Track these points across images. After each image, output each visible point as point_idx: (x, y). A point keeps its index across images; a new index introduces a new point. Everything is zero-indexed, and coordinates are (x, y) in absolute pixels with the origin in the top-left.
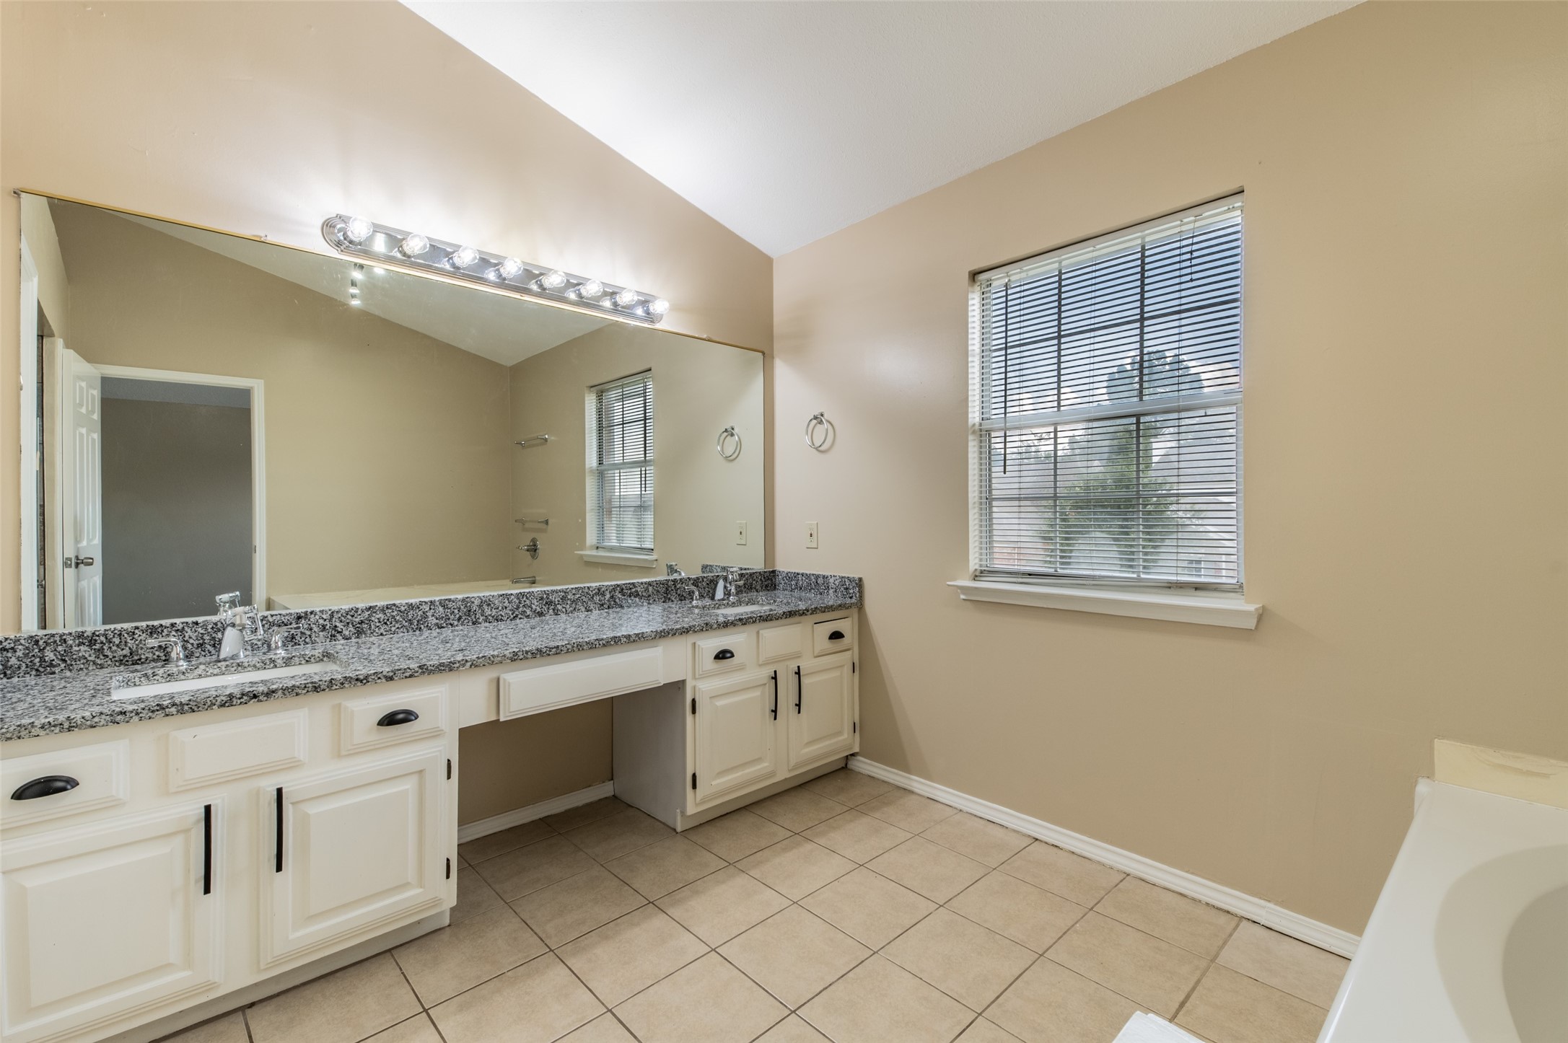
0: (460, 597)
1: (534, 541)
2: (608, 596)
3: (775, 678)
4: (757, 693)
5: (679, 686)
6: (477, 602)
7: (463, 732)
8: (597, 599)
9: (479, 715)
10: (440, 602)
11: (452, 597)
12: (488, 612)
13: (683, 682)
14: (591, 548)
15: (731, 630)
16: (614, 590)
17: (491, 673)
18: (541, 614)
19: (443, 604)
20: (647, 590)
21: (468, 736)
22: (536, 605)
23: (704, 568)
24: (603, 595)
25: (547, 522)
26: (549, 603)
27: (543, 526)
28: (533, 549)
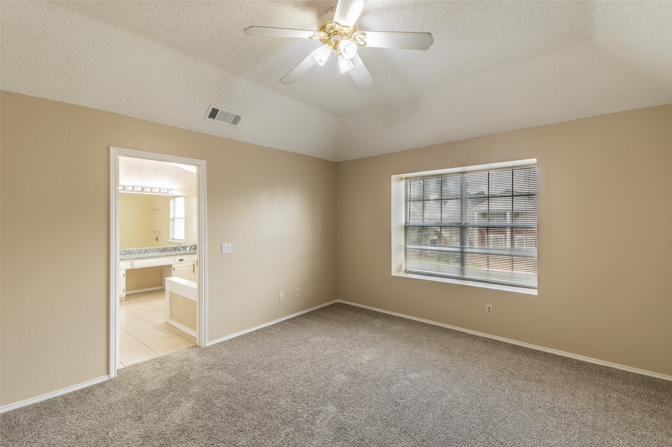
0: (128, 249)
1: (157, 237)
2: (160, 250)
3: (194, 265)
4: (190, 267)
5: (171, 265)
6: (131, 250)
7: (126, 270)
8: (158, 250)
9: (129, 267)
10: (124, 250)
11: (126, 249)
12: (133, 252)
13: (172, 265)
14: (171, 239)
15: (182, 255)
16: (162, 248)
17: (132, 261)
18: (145, 253)
19: (124, 251)
20: (170, 248)
21: (128, 271)
22: (144, 251)
23: (193, 244)
24: (159, 249)
25: (160, 232)
26: (147, 251)
27: (159, 233)
28: (157, 239)
